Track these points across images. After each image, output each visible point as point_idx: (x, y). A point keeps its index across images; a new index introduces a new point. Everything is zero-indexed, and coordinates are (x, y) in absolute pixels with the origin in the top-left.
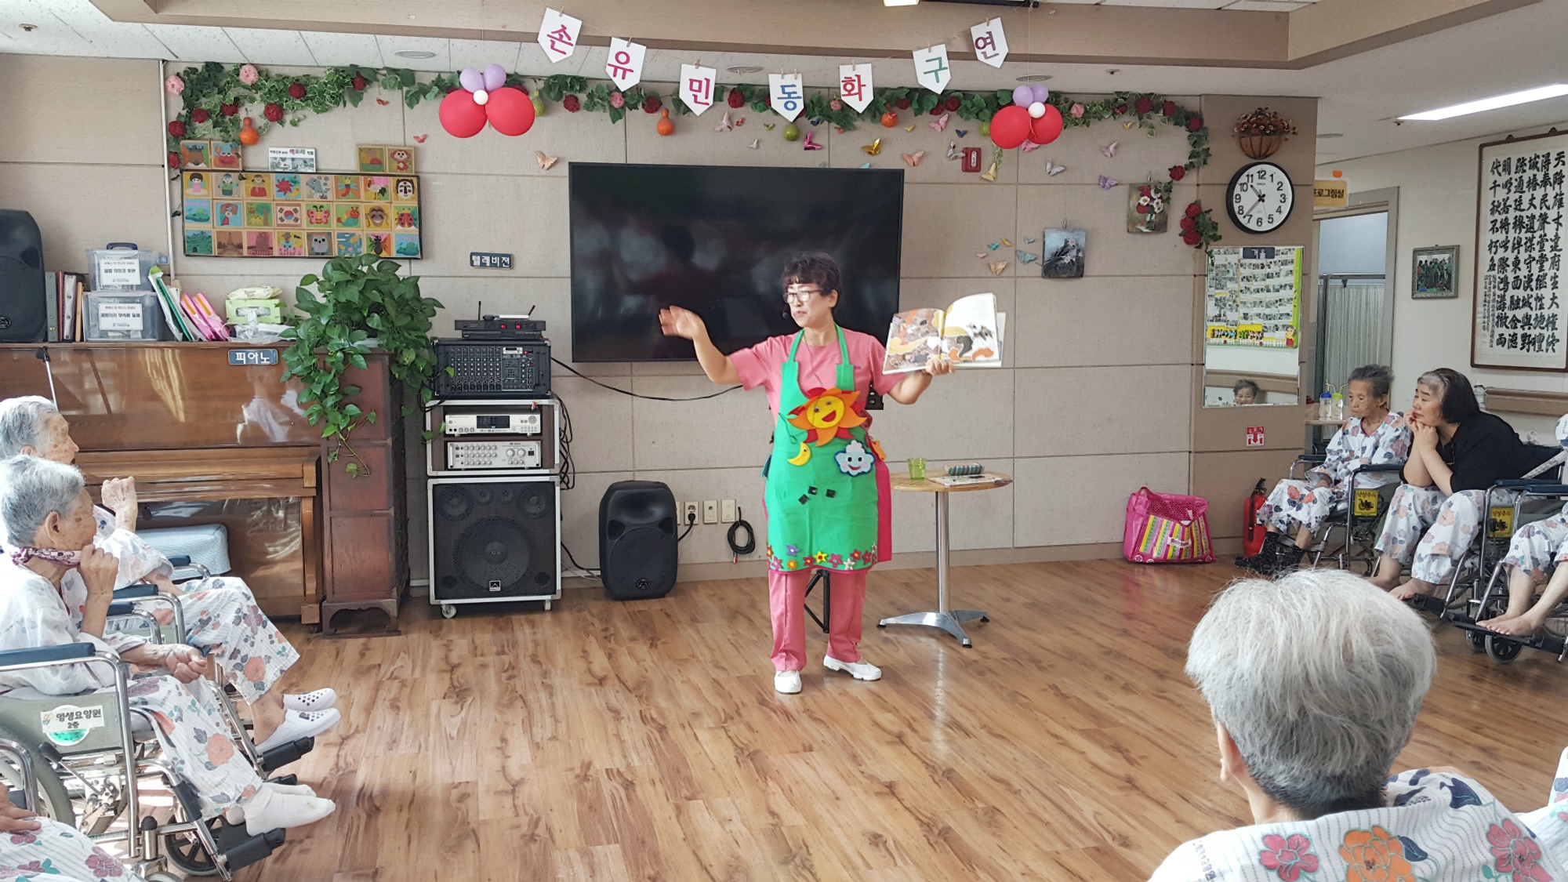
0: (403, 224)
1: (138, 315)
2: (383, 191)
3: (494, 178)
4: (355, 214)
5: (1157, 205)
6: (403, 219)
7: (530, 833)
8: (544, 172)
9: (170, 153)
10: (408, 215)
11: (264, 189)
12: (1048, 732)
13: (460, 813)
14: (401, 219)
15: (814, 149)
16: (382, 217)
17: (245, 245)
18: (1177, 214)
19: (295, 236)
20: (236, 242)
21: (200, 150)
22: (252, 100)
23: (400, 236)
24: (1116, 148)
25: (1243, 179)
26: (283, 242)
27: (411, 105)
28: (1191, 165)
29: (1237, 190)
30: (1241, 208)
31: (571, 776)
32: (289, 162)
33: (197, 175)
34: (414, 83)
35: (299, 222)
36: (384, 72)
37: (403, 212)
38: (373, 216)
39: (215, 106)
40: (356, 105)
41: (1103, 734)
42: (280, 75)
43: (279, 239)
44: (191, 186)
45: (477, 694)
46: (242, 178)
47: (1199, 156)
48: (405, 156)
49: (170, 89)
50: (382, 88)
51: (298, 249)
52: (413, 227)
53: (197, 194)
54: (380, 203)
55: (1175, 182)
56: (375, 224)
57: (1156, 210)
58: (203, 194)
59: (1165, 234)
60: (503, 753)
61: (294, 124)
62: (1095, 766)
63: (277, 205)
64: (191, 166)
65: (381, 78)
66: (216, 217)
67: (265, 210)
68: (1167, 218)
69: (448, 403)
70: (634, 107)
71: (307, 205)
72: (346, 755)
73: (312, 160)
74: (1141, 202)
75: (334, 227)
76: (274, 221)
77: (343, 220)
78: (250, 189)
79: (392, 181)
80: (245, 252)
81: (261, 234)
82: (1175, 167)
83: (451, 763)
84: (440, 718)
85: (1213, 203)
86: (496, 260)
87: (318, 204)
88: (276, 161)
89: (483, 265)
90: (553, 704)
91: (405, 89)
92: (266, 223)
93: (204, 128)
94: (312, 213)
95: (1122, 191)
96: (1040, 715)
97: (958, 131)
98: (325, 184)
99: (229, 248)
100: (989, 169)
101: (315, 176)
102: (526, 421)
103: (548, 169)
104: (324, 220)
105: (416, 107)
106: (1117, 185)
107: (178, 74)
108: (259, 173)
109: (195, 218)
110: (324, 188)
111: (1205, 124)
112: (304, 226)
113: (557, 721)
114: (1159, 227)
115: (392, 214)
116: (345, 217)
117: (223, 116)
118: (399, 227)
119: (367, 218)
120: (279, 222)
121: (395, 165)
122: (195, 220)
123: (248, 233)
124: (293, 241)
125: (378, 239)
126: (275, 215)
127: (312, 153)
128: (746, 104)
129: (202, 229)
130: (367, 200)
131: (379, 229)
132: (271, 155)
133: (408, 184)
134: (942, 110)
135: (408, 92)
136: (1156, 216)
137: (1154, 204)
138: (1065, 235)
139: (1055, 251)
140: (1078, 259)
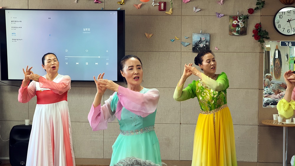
5: (241, 24)
15: (99, 3)
18: (251, 28)
24: (223, 1)
25: (280, 13)
28: (257, 8)
29: (277, 18)
30: (280, 26)
47: (261, 4)
55: (249, 14)
59: (246, 36)
68: (246, 29)
82: (250, 9)
85: (267, 22)
95: (226, 18)
100: (170, 10)
106: (224, 16)
114: (243, 33)
136: (240, 29)
137: (239, 24)
138: (200, 35)
139: (196, 42)
140: (206, 45)
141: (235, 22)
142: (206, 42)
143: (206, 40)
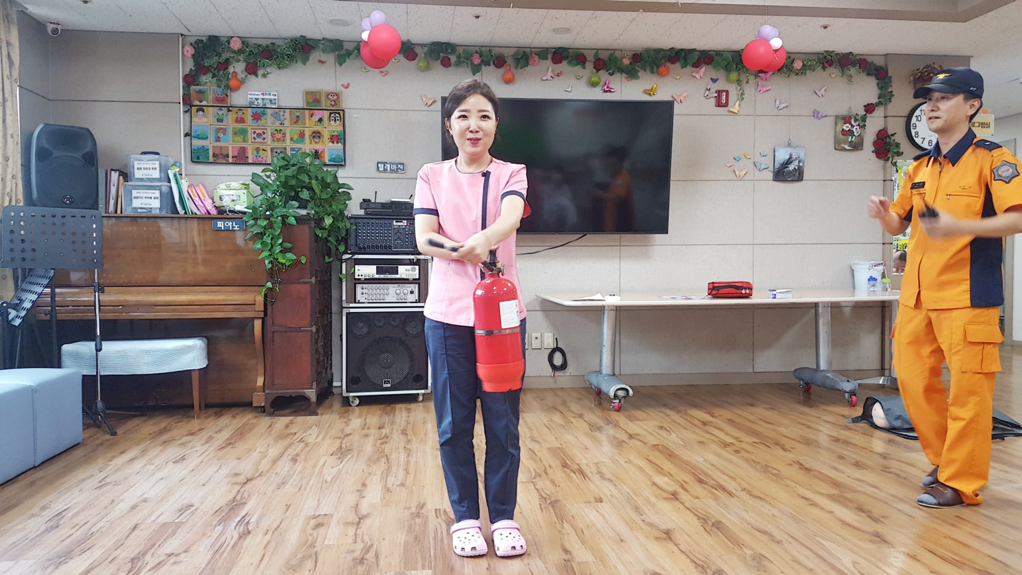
0: (333, 142)
1: (157, 198)
2: (320, 120)
3: (394, 112)
4: (302, 135)
5: (856, 130)
6: (334, 139)
7: (361, 557)
8: (426, 108)
9: (184, 95)
10: (337, 136)
11: (243, 118)
12: (799, 495)
13: (310, 538)
14: (332, 139)
15: (610, 91)
16: (320, 137)
17: (230, 156)
18: (869, 137)
19: (263, 150)
20: (224, 153)
21: (203, 93)
22: (238, 61)
23: (330, 150)
24: (825, 90)
25: (918, 113)
26: (255, 153)
27: (341, 65)
28: (879, 104)
29: (914, 120)
30: (917, 133)
31: (407, 513)
32: (260, 101)
33: (201, 109)
34: (343, 48)
35: (266, 141)
36: (323, 42)
37: (333, 134)
38: (314, 137)
39: (214, 64)
40: (305, 64)
41: (847, 499)
42: (256, 44)
43: (252, 151)
44: (197, 117)
45: (355, 453)
46: (229, 111)
47: (885, 97)
48: (336, 97)
49: (185, 53)
50: (321, 53)
51: (265, 158)
52: (340, 144)
53: (201, 121)
54: (318, 128)
55: (868, 115)
56: (314, 141)
57: (855, 134)
58: (205, 121)
59: (860, 152)
60: (361, 494)
61: (264, 76)
62: (844, 523)
63: (252, 129)
64: (197, 103)
65: (321, 46)
66: (212, 137)
67: (244, 132)
69: (356, 256)
70: (488, 64)
71: (271, 129)
72: (244, 491)
73: (275, 99)
74: (845, 128)
75: (288, 143)
76: (250, 139)
77: (295, 139)
78: (235, 118)
79: (326, 114)
80: (230, 160)
81: (241, 148)
82: (868, 104)
83: (319, 500)
84: (323, 468)
85: (896, 128)
86: (395, 167)
87: (278, 129)
88: (252, 100)
89: (385, 170)
90: (408, 462)
91: (337, 53)
92: (244, 141)
93: (205, 79)
94: (274, 134)
95: (830, 121)
96: (789, 482)
97: (711, 79)
98: (283, 116)
99: (220, 158)
100: (735, 105)
101: (277, 110)
102: (409, 270)
103: (430, 106)
104: (282, 139)
105: (344, 65)
107: (191, 44)
108: (240, 108)
109: (198, 137)
110: (283, 118)
111: (890, 74)
112: (269, 143)
113: (407, 473)
114: (857, 146)
115: (326, 135)
116: (295, 137)
117: (219, 71)
118: (331, 144)
119: (310, 138)
120: (253, 140)
121: (329, 103)
122: (199, 138)
123: (233, 147)
124: (261, 152)
125: (316, 152)
126: (250, 135)
127: (275, 95)
128: (564, 61)
129: (204, 144)
130: (310, 125)
131: (316, 145)
132: (249, 96)
133: (337, 115)
134: (701, 64)
135: (338, 54)
136: (856, 138)
137: (854, 130)
138: (790, 150)
139: (782, 162)
140: (799, 167)
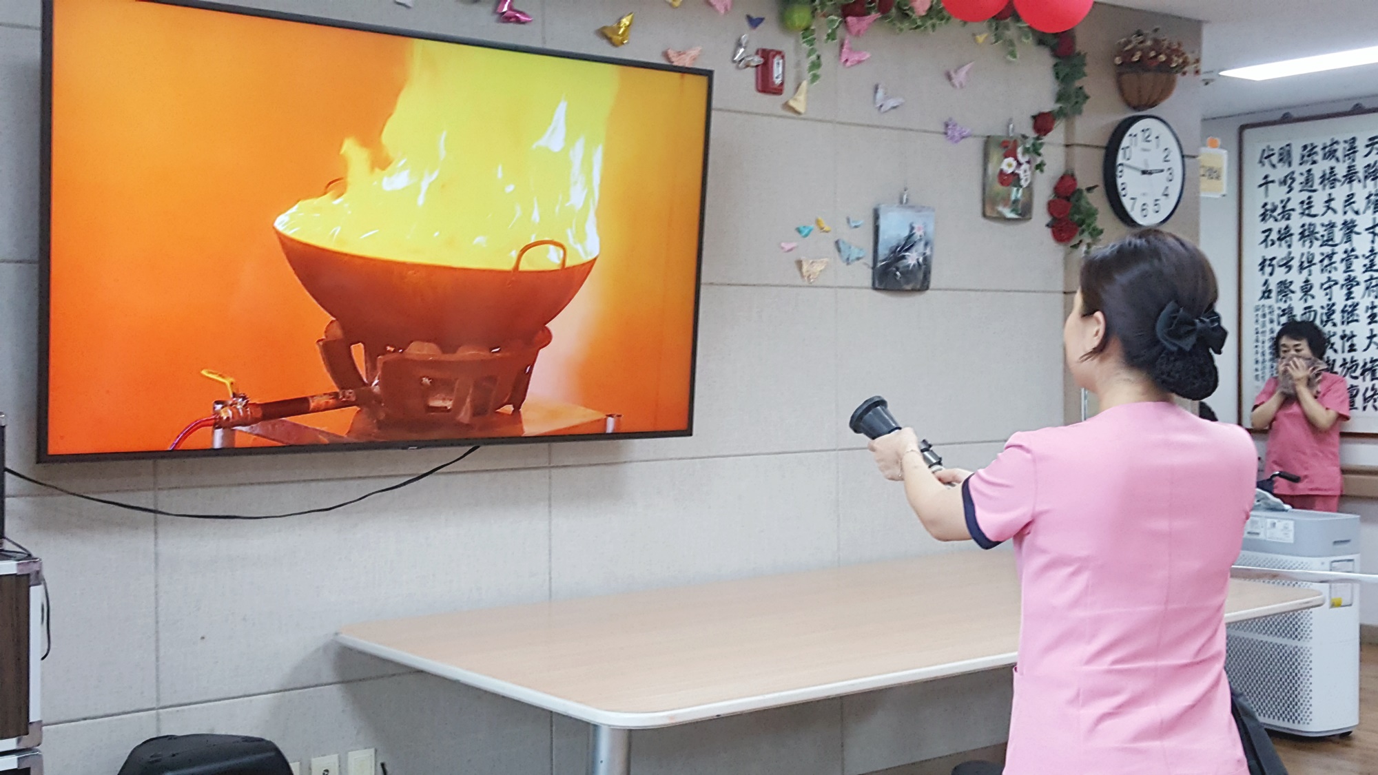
5: (1025, 175)
18: (1044, 193)
24: (967, 73)
25: (1126, 141)
28: (1059, 114)
29: (1120, 159)
30: (1125, 186)
47: (1069, 100)
55: (1040, 139)
59: (1029, 224)
68: (1032, 197)
74: (1004, 167)
82: (1040, 114)
85: (1088, 172)
95: (973, 148)
106: (965, 136)
111: (1080, 51)
114: (1024, 212)
136: (1023, 192)
137: (1020, 172)
138: (910, 216)
140: (925, 258)
141: (1008, 165)
142: (926, 244)
143: (925, 233)
